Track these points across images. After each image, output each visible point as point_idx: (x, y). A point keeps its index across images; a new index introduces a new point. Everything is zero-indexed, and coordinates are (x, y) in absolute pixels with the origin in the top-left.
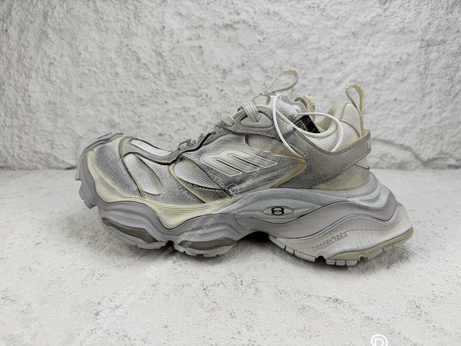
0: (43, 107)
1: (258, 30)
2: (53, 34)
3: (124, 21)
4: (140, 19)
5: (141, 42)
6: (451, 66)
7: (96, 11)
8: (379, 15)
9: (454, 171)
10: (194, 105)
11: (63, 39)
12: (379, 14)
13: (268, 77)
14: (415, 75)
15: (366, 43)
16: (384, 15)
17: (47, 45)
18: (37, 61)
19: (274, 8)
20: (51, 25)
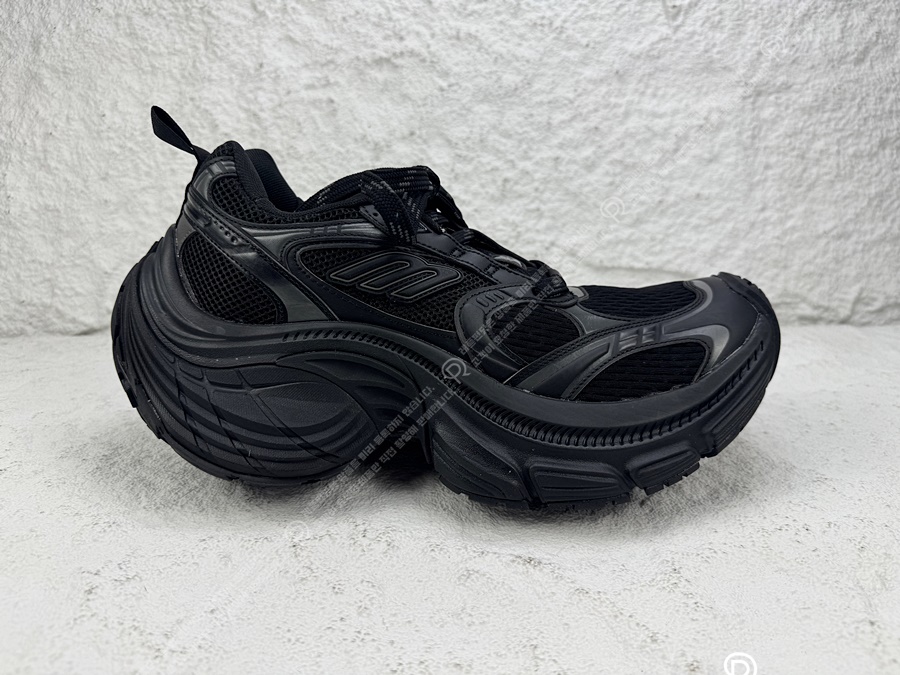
0: (35, 217)
3: (187, 53)
4: (216, 49)
5: (220, 93)
8: (666, 39)
11: (70, 89)
12: (664, 36)
13: (460, 156)
14: (734, 150)
15: (642, 89)
17: (40, 100)
18: (21, 131)
19: (467, 26)
20: (48, 62)
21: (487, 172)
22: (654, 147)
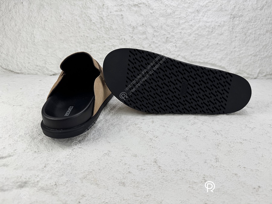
21: (162, 35)
22: (206, 30)
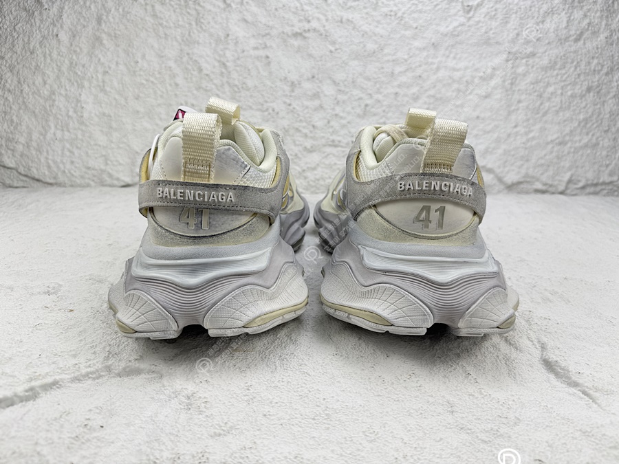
1: (329, 40)
2: (107, 40)
6: (540, 82)
7: (155, 16)
9: (540, 196)
10: (260, 120)
16: (467, 24)
